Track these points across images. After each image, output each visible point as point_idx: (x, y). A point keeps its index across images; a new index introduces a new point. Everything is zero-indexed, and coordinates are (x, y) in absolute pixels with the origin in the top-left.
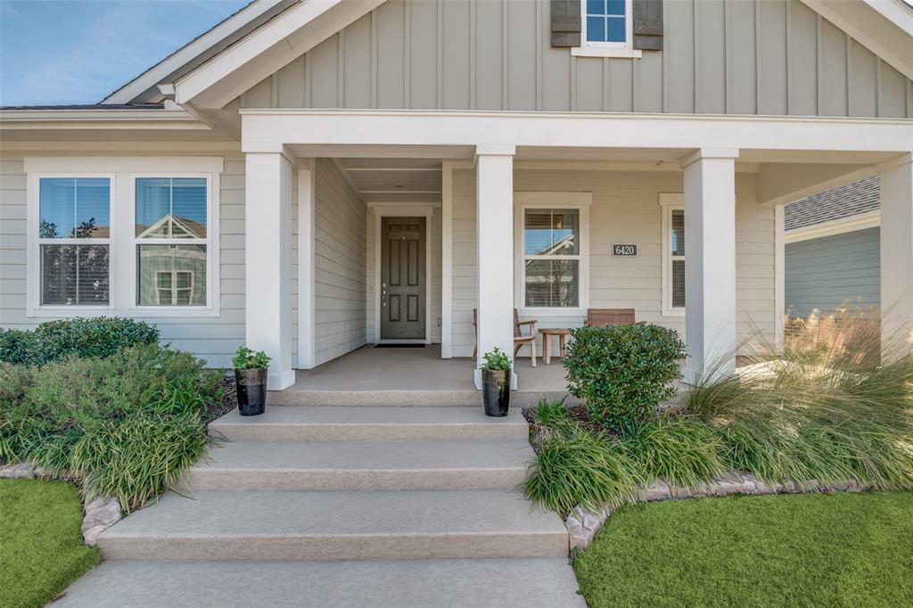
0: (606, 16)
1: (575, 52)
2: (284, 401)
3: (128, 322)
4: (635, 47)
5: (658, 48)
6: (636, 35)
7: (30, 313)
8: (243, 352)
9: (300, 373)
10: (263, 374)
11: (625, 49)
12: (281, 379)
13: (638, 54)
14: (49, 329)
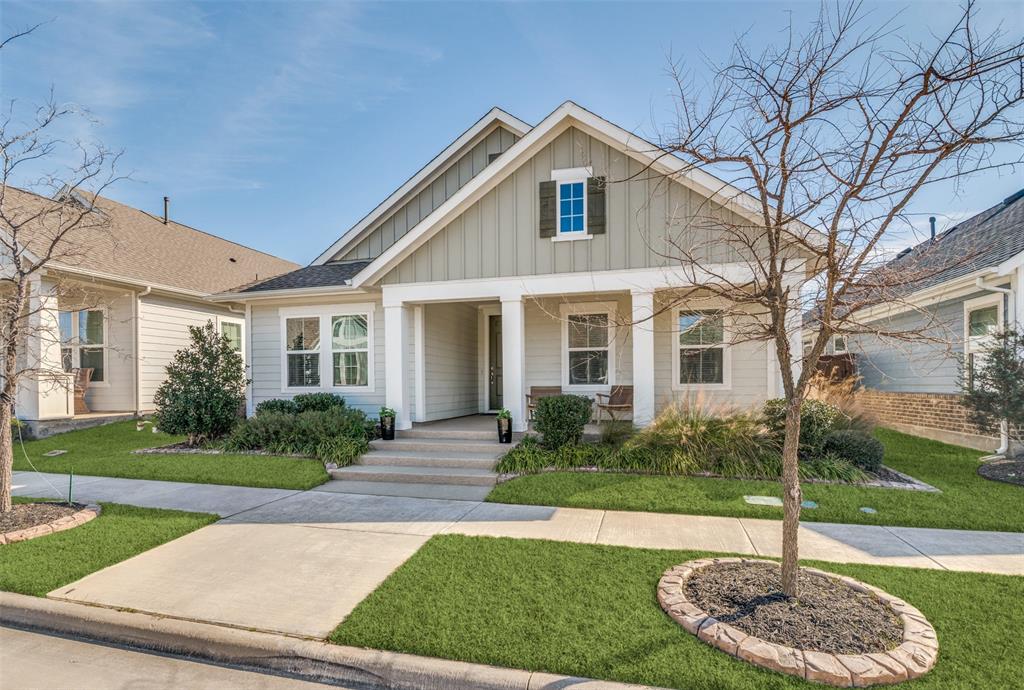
0: (572, 216)
1: (553, 239)
2: (404, 435)
3: (331, 395)
4: (589, 233)
5: (603, 231)
6: (589, 226)
7: (283, 391)
8: (384, 409)
9: (415, 424)
10: (393, 420)
11: (582, 235)
12: (404, 424)
13: (591, 237)
14: (298, 398)
